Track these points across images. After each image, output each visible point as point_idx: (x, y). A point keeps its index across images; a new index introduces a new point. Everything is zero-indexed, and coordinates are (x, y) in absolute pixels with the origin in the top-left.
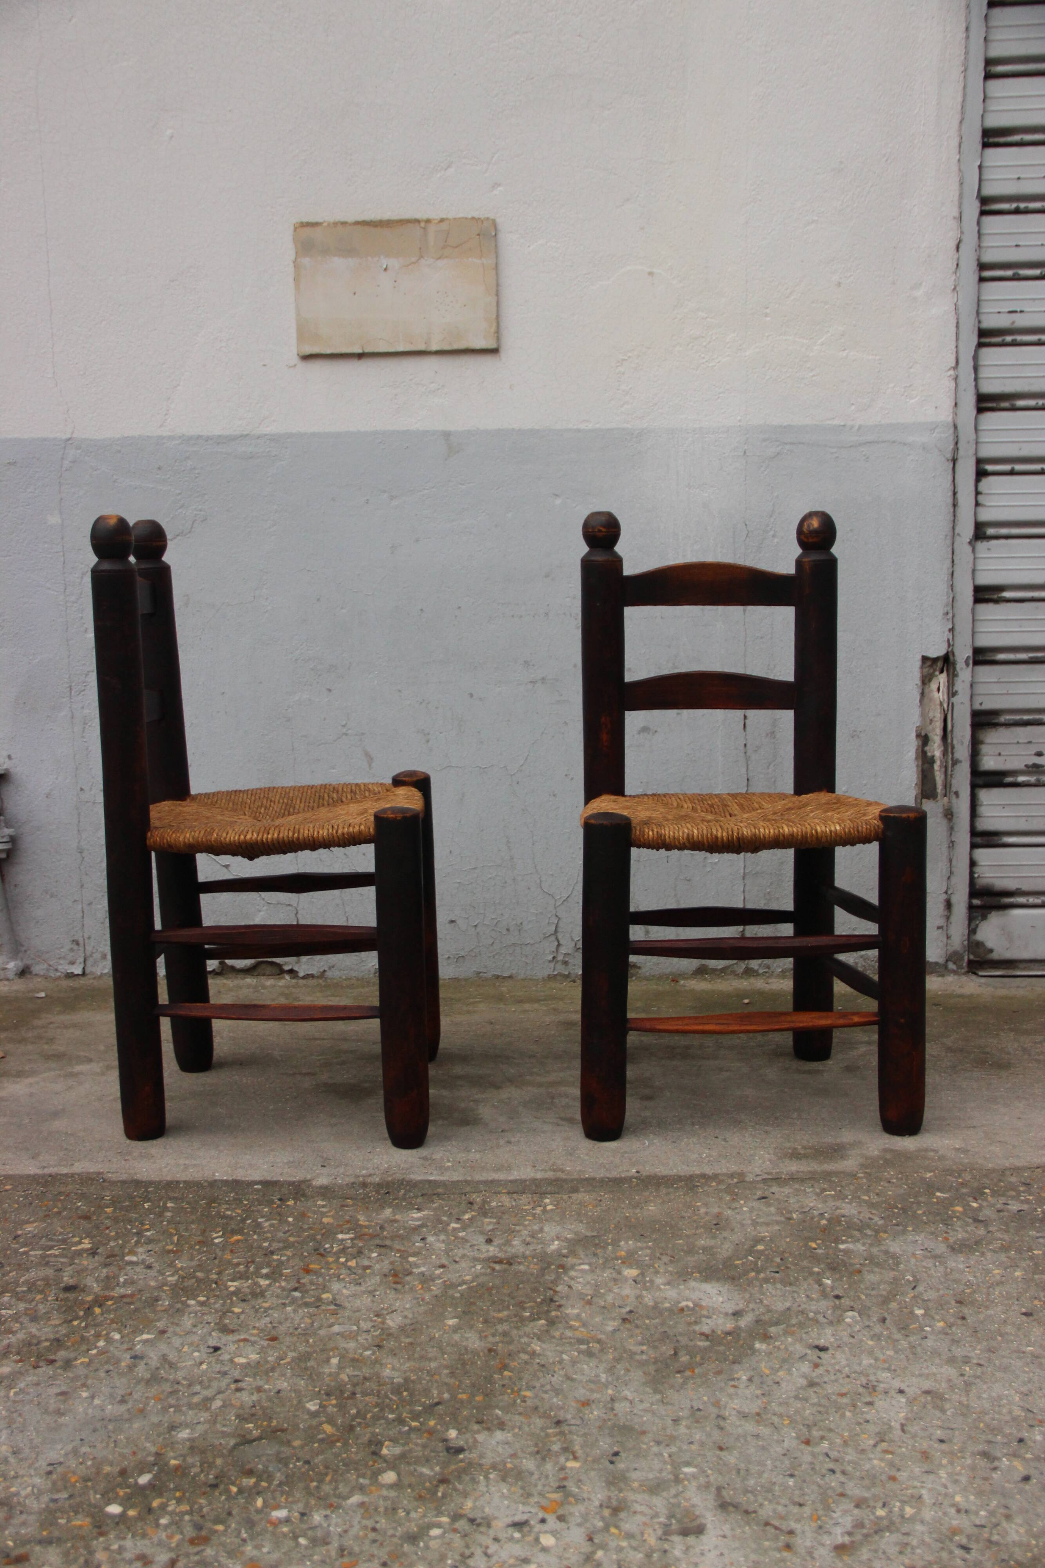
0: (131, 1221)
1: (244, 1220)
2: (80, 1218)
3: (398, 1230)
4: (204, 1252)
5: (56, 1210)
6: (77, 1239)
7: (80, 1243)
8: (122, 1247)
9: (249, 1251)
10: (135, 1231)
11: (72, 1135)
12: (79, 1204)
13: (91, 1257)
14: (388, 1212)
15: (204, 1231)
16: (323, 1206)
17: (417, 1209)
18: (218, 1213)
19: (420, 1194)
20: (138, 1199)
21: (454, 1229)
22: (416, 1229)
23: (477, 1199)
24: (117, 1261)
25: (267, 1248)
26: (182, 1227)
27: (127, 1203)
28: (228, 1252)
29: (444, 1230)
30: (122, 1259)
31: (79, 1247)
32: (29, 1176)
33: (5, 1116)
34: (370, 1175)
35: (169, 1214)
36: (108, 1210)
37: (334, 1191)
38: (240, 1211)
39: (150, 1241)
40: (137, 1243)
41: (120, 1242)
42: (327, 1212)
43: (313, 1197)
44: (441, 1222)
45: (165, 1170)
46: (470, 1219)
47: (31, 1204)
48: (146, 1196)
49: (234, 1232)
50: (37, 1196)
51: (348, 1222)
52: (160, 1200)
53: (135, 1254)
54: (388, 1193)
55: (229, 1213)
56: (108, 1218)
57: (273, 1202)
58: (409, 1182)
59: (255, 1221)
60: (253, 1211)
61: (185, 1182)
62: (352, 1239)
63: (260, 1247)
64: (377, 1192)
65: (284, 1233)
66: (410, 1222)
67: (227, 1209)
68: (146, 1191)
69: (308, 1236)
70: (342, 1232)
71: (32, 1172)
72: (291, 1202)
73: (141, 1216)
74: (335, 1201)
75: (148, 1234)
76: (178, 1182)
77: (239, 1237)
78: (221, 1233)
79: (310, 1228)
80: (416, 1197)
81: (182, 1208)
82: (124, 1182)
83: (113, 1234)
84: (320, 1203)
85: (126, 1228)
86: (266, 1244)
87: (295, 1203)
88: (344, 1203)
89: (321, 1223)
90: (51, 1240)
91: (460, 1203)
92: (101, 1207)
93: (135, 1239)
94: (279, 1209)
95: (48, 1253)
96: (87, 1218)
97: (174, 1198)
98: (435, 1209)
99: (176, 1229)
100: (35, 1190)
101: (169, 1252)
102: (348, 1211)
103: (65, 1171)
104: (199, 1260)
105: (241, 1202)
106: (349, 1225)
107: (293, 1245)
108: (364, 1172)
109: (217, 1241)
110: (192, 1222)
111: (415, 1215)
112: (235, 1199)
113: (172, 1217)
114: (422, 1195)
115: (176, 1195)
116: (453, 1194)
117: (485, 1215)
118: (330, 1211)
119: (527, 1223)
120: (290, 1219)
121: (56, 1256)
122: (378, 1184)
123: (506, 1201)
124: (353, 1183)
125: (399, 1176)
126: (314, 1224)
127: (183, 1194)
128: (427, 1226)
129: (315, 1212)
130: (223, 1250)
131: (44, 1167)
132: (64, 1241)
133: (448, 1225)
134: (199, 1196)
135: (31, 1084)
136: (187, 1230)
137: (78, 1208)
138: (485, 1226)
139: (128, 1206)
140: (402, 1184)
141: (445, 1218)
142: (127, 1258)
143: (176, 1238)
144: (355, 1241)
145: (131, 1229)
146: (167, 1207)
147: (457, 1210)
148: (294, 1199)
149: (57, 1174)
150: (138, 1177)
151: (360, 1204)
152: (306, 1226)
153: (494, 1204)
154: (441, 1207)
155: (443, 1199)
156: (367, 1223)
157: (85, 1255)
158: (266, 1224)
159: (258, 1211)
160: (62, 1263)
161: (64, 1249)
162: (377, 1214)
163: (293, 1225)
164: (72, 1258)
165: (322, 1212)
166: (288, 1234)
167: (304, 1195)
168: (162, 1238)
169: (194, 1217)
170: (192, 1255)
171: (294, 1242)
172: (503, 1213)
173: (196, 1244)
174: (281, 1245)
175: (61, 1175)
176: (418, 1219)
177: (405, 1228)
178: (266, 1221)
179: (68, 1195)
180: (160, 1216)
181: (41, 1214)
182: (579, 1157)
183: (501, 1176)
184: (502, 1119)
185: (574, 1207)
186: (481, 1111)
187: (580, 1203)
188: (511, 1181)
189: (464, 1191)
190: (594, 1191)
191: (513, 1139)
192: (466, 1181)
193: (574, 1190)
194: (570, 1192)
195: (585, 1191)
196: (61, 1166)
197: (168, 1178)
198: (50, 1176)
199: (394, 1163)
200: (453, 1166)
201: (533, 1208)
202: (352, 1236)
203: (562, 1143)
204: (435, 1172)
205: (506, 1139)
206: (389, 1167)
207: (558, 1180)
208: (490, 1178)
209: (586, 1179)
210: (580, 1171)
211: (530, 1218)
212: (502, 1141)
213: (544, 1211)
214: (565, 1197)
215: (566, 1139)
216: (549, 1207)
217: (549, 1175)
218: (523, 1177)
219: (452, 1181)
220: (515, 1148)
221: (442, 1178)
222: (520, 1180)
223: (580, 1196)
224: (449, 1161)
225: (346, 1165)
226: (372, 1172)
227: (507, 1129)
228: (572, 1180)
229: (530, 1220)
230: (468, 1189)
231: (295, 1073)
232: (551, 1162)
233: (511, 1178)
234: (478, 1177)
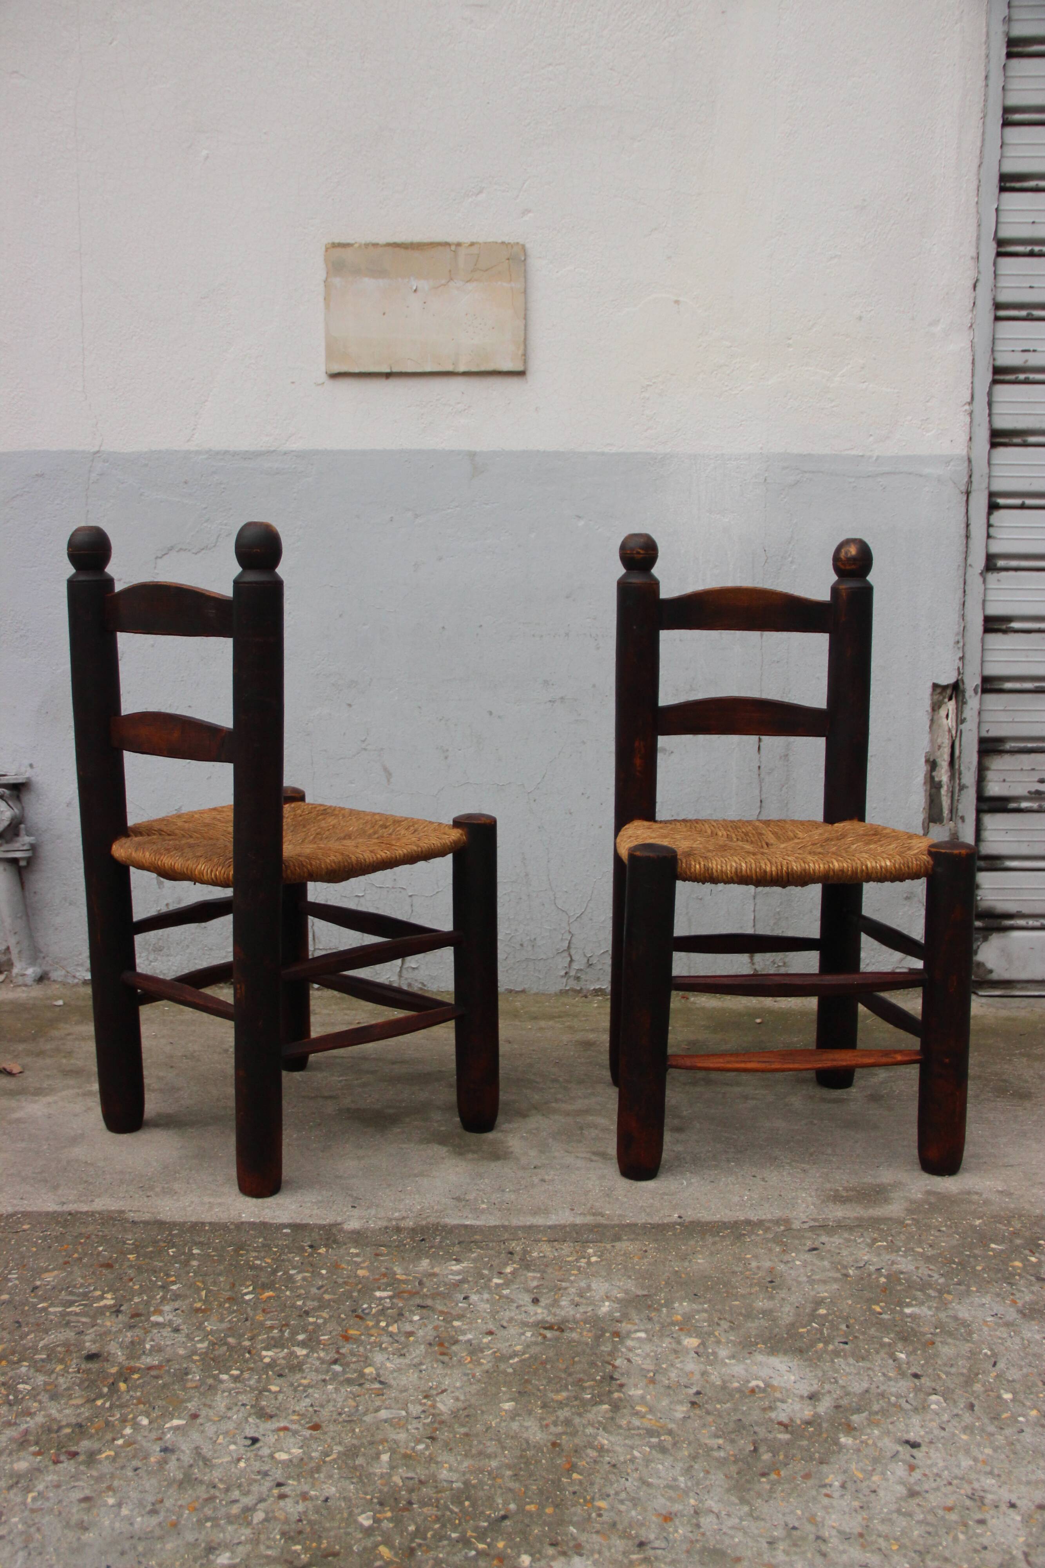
0: (155, 1272)
1: (275, 1272)
2: (102, 1266)
3: (439, 1286)
4: (234, 1311)
5: (76, 1255)
6: (98, 1293)
7: (102, 1298)
8: (147, 1303)
9: (283, 1311)
10: (160, 1283)
11: (91, 1164)
12: (101, 1249)
13: (114, 1316)
14: (425, 1263)
15: (233, 1285)
16: (357, 1255)
17: (455, 1260)
18: (247, 1262)
19: (457, 1242)
20: (162, 1244)
21: (498, 1285)
22: (457, 1285)
23: (517, 1247)
24: (142, 1322)
25: (301, 1308)
26: (210, 1280)
27: (151, 1249)
28: (260, 1311)
29: (486, 1287)
30: (148, 1320)
31: (102, 1303)
32: (47, 1214)
33: (23, 1140)
34: (404, 1218)
35: (195, 1263)
36: (131, 1256)
37: (367, 1237)
38: (269, 1261)
39: (177, 1297)
40: (163, 1298)
41: (145, 1298)
42: (361, 1262)
43: (345, 1244)
44: (482, 1276)
45: (188, 1209)
46: (512, 1273)
47: (50, 1247)
48: (171, 1240)
49: (265, 1287)
50: (56, 1237)
51: (384, 1275)
52: (185, 1245)
53: (160, 1312)
54: (423, 1240)
55: (258, 1262)
56: (131, 1267)
57: (303, 1249)
58: (445, 1226)
59: (286, 1273)
60: (283, 1260)
61: (210, 1223)
62: (390, 1298)
63: (293, 1306)
64: (412, 1239)
65: (319, 1289)
66: (450, 1277)
67: (257, 1258)
68: (170, 1234)
69: (343, 1293)
70: (379, 1289)
71: (51, 1209)
72: (322, 1250)
73: (166, 1265)
74: (368, 1249)
75: (174, 1287)
76: (203, 1224)
77: (271, 1293)
78: (251, 1288)
79: (345, 1283)
80: (454, 1245)
81: (209, 1255)
82: (146, 1223)
83: (137, 1287)
84: (352, 1250)
85: (151, 1280)
86: (299, 1303)
87: (327, 1251)
88: (378, 1252)
89: (356, 1276)
90: (71, 1293)
91: (500, 1253)
92: (123, 1253)
93: (161, 1294)
94: (311, 1259)
95: (68, 1310)
96: (109, 1266)
97: (200, 1243)
98: (475, 1260)
99: (203, 1282)
100: (54, 1230)
101: (198, 1310)
102: (382, 1261)
103: (85, 1208)
104: (229, 1321)
105: (270, 1249)
106: (385, 1280)
107: (329, 1304)
108: (397, 1214)
109: (247, 1297)
110: (220, 1274)
111: (454, 1268)
112: (264, 1245)
113: (199, 1266)
114: (459, 1243)
115: (202, 1239)
116: (493, 1241)
117: (527, 1267)
118: (364, 1262)
119: (572, 1278)
120: (324, 1272)
121: (76, 1314)
122: (413, 1229)
123: (546, 1248)
124: (386, 1228)
125: (432, 1220)
126: (349, 1277)
127: (209, 1239)
128: (469, 1282)
129: (348, 1263)
130: (254, 1309)
131: (64, 1203)
132: (85, 1295)
133: (490, 1280)
134: (226, 1241)
135: (49, 1103)
136: (215, 1283)
137: (99, 1253)
138: (530, 1282)
139: (151, 1252)
140: (437, 1229)
141: (486, 1272)
142: (153, 1318)
143: (204, 1293)
144: (394, 1300)
145: (156, 1281)
146: (193, 1254)
147: (497, 1261)
148: (326, 1246)
149: (77, 1212)
150: (161, 1217)
151: (396, 1253)
152: (340, 1281)
153: (535, 1254)
154: (481, 1257)
155: (481, 1248)
156: (404, 1277)
157: (108, 1314)
158: (299, 1277)
159: (289, 1260)
160: (84, 1323)
161: (85, 1305)
162: (414, 1266)
163: (327, 1279)
164: (94, 1317)
165: (355, 1262)
166: (323, 1290)
167: (335, 1241)
168: (188, 1293)
169: (222, 1267)
170: (222, 1314)
171: (329, 1300)
172: (547, 1266)
173: (225, 1302)
174: (316, 1304)
175: (81, 1213)
176: (458, 1273)
177: (446, 1284)
178: (299, 1273)
179: (88, 1237)
180: (186, 1265)
181: (61, 1261)
182: (617, 1199)
183: (539, 1221)
184: (533, 1153)
185: (620, 1259)
186: (510, 1144)
187: (625, 1254)
188: (550, 1227)
189: (503, 1239)
190: (637, 1239)
191: (546, 1177)
192: (504, 1227)
193: (617, 1238)
194: (613, 1241)
195: (628, 1240)
196: (81, 1202)
197: (193, 1219)
198: (70, 1214)
199: (427, 1205)
200: (488, 1208)
201: (577, 1260)
202: (390, 1293)
203: (597, 1182)
204: (470, 1216)
205: (540, 1177)
206: (422, 1209)
207: (598, 1226)
208: (528, 1223)
209: (628, 1225)
210: (620, 1215)
211: (575, 1272)
212: (536, 1180)
213: (589, 1263)
214: (609, 1246)
215: (602, 1177)
216: (594, 1259)
217: (589, 1219)
218: (562, 1222)
219: (489, 1227)
220: (551, 1188)
221: (478, 1223)
222: (559, 1226)
223: (624, 1245)
224: (483, 1202)
225: (377, 1206)
226: (405, 1214)
227: (539, 1164)
228: (613, 1227)
229: (576, 1275)
230: (506, 1236)
231: (317, 1097)
232: (589, 1205)
233: (550, 1223)
234: (515, 1222)
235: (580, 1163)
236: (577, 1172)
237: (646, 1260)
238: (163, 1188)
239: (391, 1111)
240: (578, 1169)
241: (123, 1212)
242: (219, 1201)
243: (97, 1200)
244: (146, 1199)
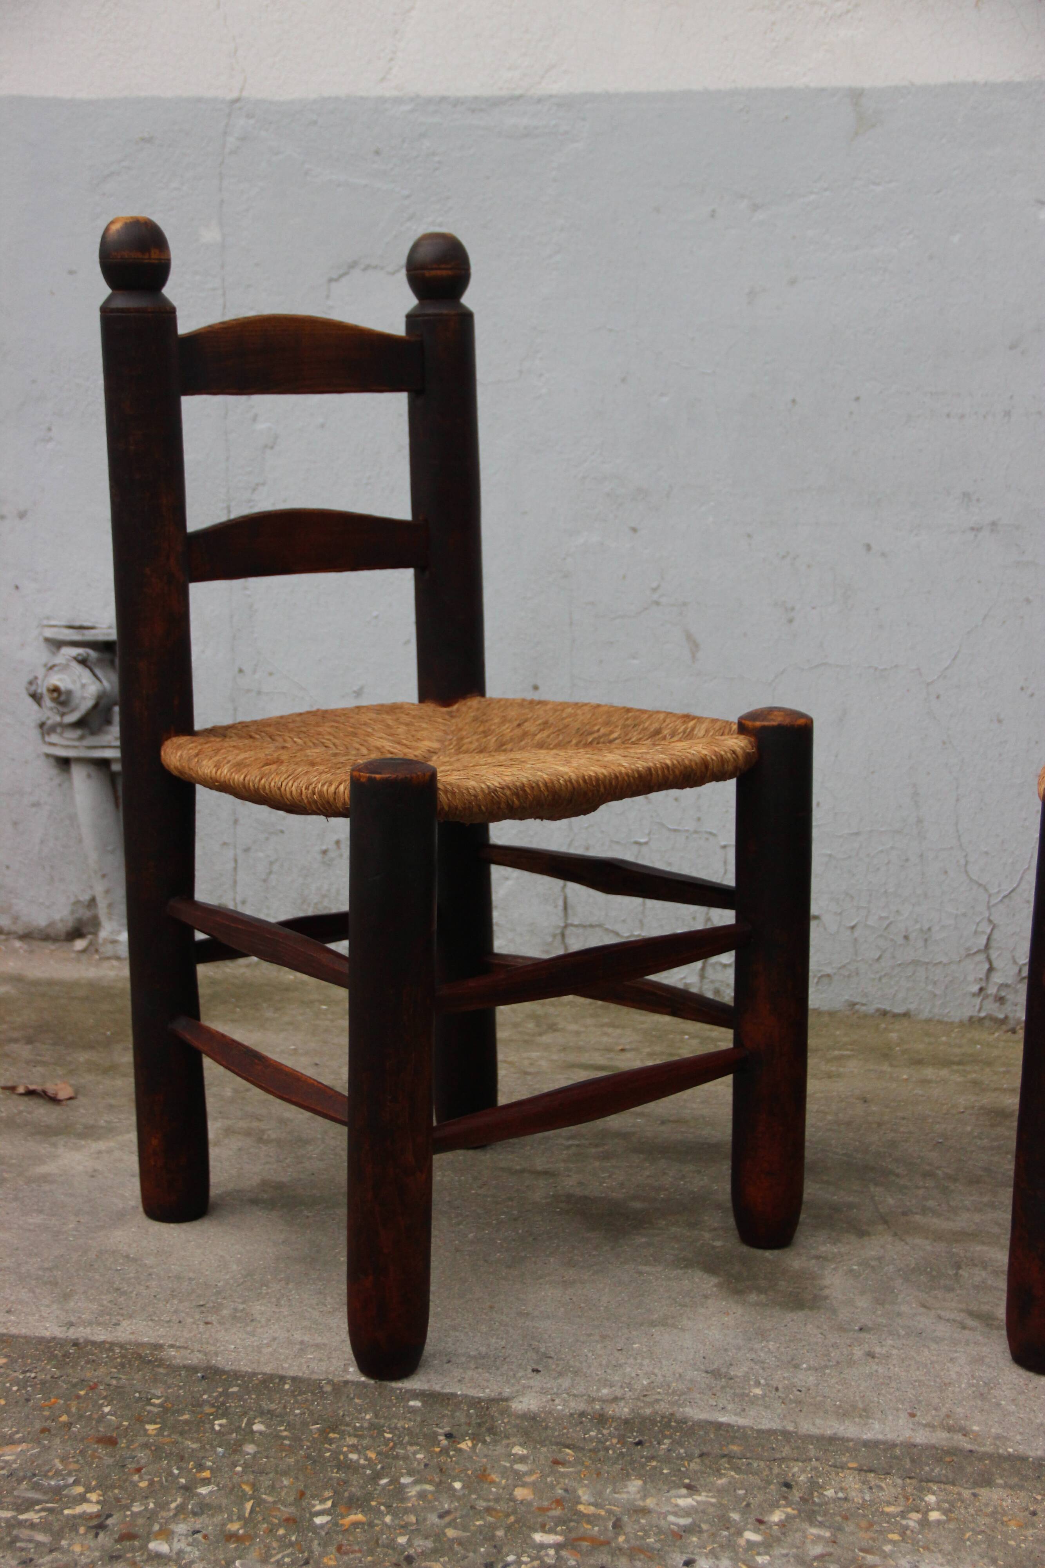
0: (182, 1458)
1: (377, 1476)
2: (100, 1441)
3: (647, 1535)
4: (291, 1544)
5: (64, 1418)
6: (80, 1489)
7: (83, 1499)
8: (152, 1516)
9: (371, 1552)
10: (183, 1481)
11: (135, 1260)
12: (107, 1409)
13: (90, 1536)
14: (634, 1485)
15: (302, 1494)
16: (522, 1459)
17: (688, 1487)
18: (336, 1453)
19: (697, 1452)
20: (208, 1409)
21: (751, 1544)
22: (679, 1535)
23: (800, 1474)
24: (133, 1550)
25: (403, 1548)
26: (265, 1481)
27: (186, 1417)
28: (332, 1549)
29: (730, 1546)
30: (144, 1547)
31: (79, 1510)
32: (41, 1340)
33: (40, 1211)
34: (615, 1399)
35: (250, 1448)
36: (150, 1427)
37: (546, 1428)
38: (372, 1455)
39: (204, 1508)
40: (181, 1509)
41: (151, 1505)
42: (525, 1474)
43: (507, 1437)
44: (726, 1523)
45: (266, 1350)
46: (782, 1524)
47: (28, 1400)
48: (223, 1404)
49: (353, 1503)
50: (43, 1383)
51: (559, 1502)
52: (245, 1414)
53: (166, 1534)
54: (639, 1443)
55: (354, 1456)
56: (145, 1446)
57: (433, 1439)
58: (684, 1421)
59: (395, 1481)
60: (397, 1457)
61: (294, 1379)
62: (558, 1547)
63: (392, 1545)
64: (622, 1440)
65: (441, 1516)
66: (671, 1518)
67: (354, 1448)
68: (225, 1393)
69: (480, 1529)
70: (543, 1528)
71: (47, 1334)
72: (466, 1445)
73: (203, 1447)
74: (544, 1449)
75: (203, 1491)
76: (283, 1379)
77: (360, 1517)
78: (329, 1504)
79: (488, 1510)
80: (690, 1457)
81: (278, 1437)
82: (192, 1369)
83: (143, 1484)
84: (518, 1450)
85: (171, 1474)
86: (402, 1540)
87: (474, 1446)
88: (559, 1457)
89: (512, 1499)
90: (36, 1487)
91: (769, 1483)
92: (140, 1421)
93: (179, 1500)
94: (442, 1459)
95: (21, 1517)
96: (110, 1442)
97: (269, 1412)
98: (721, 1492)
99: (254, 1486)
100: (43, 1370)
101: (232, 1537)
102: (563, 1475)
103: (101, 1335)
104: (278, 1561)
105: (381, 1433)
106: (557, 1512)
107: (451, 1548)
108: (605, 1391)
109: (318, 1520)
110: (285, 1473)
111: (681, 1502)
112: (372, 1426)
113: (254, 1456)
114: (701, 1455)
115: (273, 1406)
116: (759, 1458)
117: (810, 1518)
118: (531, 1472)
119: (888, 1548)
120: (458, 1485)
121: (32, 1526)
122: (626, 1422)
123: (852, 1483)
124: (582, 1414)
125: (663, 1407)
126: (497, 1500)
127: (285, 1407)
128: (701, 1531)
129: (504, 1473)
130: (324, 1544)
131: (71, 1324)
132: (57, 1492)
133: (739, 1533)
134: (312, 1413)
135: (100, 1152)
136: (272, 1489)
137: (104, 1416)
138: (809, 1546)
139: (186, 1422)
140: (668, 1426)
141: (735, 1516)
142: (152, 1546)
143: (249, 1505)
144: (563, 1553)
145: (178, 1476)
146: (252, 1432)
147: (760, 1497)
148: (475, 1438)
149: (88, 1342)
150: (219, 1361)
151: (588, 1462)
152: (481, 1504)
153: (830, 1493)
154: (733, 1486)
155: (738, 1470)
156: (592, 1509)
157: (82, 1530)
158: (413, 1492)
159: (406, 1458)
160: (38, 1544)
161: (51, 1511)
162: (614, 1491)
163: (459, 1499)
164: (58, 1535)
165: (516, 1472)
166: (447, 1519)
167: (491, 1430)
168: (224, 1502)
169: (291, 1461)
170: (268, 1548)
171: (453, 1540)
172: (846, 1518)
173: (279, 1526)
174: (429, 1544)
175: (94, 1343)
176: (687, 1512)
177: (660, 1532)
178: (415, 1483)
179: (93, 1388)
180: (235, 1452)
181: (38, 1426)
182: (998, 1405)
183: (849, 1429)
184: (863, 1302)
185: (983, 1521)
186: (827, 1282)
187: (993, 1514)
188: (866, 1444)
189: (778, 1456)
190: (1022, 1488)
191: (877, 1350)
192: (785, 1433)
193: (987, 1481)
194: (976, 1484)
195: (1006, 1486)
196: (99, 1324)
197: (268, 1370)
198: (76, 1344)
199: (660, 1379)
200: (764, 1396)
201: (903, 1515)
202: (559, 1539)
203: (967, 1369)
204: (730, 1407)
205: (866, 1347)
206: (651, 1386)
207: (954, 1451)
208: (829, 1432)
209: (1010, 1458)
210: (998, 1437)
211: (896, 1537)
212: (858, 1352)
213: (924, 1523)
214: (966, 1494)
215: (979, 1360)
216: (934, 1516)
217: (940, 1438)
218: (891, 1437)
219: (759, 1431)
220: (880, 1370)
221: (741, 1421)
222: (884, 1443)
223: (993, 1496)
224: (758, 1384)
225: (576, 1373)
226: (619, 1393)
227: (870, 1324)
228: (982, 1457)
229: (894, 1543)
230: (786, 1451)
231: (523, 1171)
232: (944, 1410)
233: (867, 1436)
234: (807, 1427)
235: (943, 1330)
236: (933, 1346)
237: (1030, 1532)
238: (235, 1309)
239: (638, 1205)
240: (937, 1340)
241: (158, 1347)
242: (319, 1340)
243: (124, 1323)
244: (202, 1327)
